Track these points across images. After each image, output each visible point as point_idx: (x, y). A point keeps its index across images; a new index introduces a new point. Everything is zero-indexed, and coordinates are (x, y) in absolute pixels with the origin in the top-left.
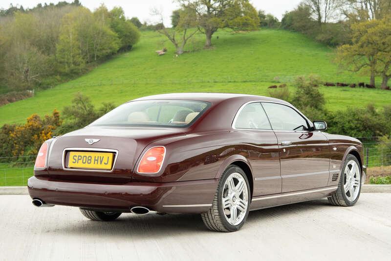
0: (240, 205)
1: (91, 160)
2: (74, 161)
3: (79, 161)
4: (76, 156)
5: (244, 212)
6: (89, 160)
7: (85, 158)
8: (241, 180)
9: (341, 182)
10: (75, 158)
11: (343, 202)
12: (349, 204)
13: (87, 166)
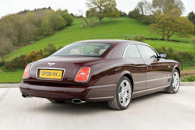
0: (127, 96)
1: (51, 74)
2: (43, 74)
3: (45, 74)
4: (43, 72)
5: (129, 100)
6: (50, 74)
7: (48, 73)
8: (128, 83)
9: (171, 82)
10: (43, 73)
11: (172, 92)
12: (174, 93)
13: (49, 77)
